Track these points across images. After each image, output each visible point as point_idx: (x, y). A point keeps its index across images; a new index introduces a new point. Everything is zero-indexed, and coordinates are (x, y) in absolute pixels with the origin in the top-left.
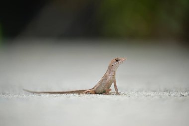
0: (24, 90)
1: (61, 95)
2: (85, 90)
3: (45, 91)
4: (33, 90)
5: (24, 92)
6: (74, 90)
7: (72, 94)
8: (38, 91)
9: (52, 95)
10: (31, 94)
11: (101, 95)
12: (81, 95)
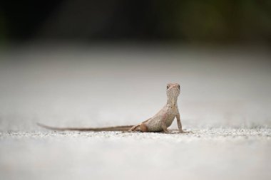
0: (39, 124)
1: (96, 133)
2: (132, 126)
3: (72, 126)
4: (53, 125)
5: (40, 128)
6: (114, 125)
7: (113, 132)
8: (62, 126)
9: (82, 133)
10: (50, 131)
11: (156, 134)
12: (127, 134)
